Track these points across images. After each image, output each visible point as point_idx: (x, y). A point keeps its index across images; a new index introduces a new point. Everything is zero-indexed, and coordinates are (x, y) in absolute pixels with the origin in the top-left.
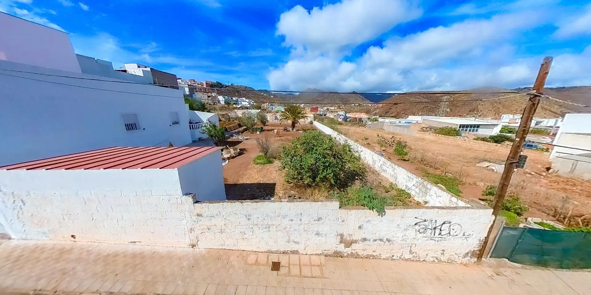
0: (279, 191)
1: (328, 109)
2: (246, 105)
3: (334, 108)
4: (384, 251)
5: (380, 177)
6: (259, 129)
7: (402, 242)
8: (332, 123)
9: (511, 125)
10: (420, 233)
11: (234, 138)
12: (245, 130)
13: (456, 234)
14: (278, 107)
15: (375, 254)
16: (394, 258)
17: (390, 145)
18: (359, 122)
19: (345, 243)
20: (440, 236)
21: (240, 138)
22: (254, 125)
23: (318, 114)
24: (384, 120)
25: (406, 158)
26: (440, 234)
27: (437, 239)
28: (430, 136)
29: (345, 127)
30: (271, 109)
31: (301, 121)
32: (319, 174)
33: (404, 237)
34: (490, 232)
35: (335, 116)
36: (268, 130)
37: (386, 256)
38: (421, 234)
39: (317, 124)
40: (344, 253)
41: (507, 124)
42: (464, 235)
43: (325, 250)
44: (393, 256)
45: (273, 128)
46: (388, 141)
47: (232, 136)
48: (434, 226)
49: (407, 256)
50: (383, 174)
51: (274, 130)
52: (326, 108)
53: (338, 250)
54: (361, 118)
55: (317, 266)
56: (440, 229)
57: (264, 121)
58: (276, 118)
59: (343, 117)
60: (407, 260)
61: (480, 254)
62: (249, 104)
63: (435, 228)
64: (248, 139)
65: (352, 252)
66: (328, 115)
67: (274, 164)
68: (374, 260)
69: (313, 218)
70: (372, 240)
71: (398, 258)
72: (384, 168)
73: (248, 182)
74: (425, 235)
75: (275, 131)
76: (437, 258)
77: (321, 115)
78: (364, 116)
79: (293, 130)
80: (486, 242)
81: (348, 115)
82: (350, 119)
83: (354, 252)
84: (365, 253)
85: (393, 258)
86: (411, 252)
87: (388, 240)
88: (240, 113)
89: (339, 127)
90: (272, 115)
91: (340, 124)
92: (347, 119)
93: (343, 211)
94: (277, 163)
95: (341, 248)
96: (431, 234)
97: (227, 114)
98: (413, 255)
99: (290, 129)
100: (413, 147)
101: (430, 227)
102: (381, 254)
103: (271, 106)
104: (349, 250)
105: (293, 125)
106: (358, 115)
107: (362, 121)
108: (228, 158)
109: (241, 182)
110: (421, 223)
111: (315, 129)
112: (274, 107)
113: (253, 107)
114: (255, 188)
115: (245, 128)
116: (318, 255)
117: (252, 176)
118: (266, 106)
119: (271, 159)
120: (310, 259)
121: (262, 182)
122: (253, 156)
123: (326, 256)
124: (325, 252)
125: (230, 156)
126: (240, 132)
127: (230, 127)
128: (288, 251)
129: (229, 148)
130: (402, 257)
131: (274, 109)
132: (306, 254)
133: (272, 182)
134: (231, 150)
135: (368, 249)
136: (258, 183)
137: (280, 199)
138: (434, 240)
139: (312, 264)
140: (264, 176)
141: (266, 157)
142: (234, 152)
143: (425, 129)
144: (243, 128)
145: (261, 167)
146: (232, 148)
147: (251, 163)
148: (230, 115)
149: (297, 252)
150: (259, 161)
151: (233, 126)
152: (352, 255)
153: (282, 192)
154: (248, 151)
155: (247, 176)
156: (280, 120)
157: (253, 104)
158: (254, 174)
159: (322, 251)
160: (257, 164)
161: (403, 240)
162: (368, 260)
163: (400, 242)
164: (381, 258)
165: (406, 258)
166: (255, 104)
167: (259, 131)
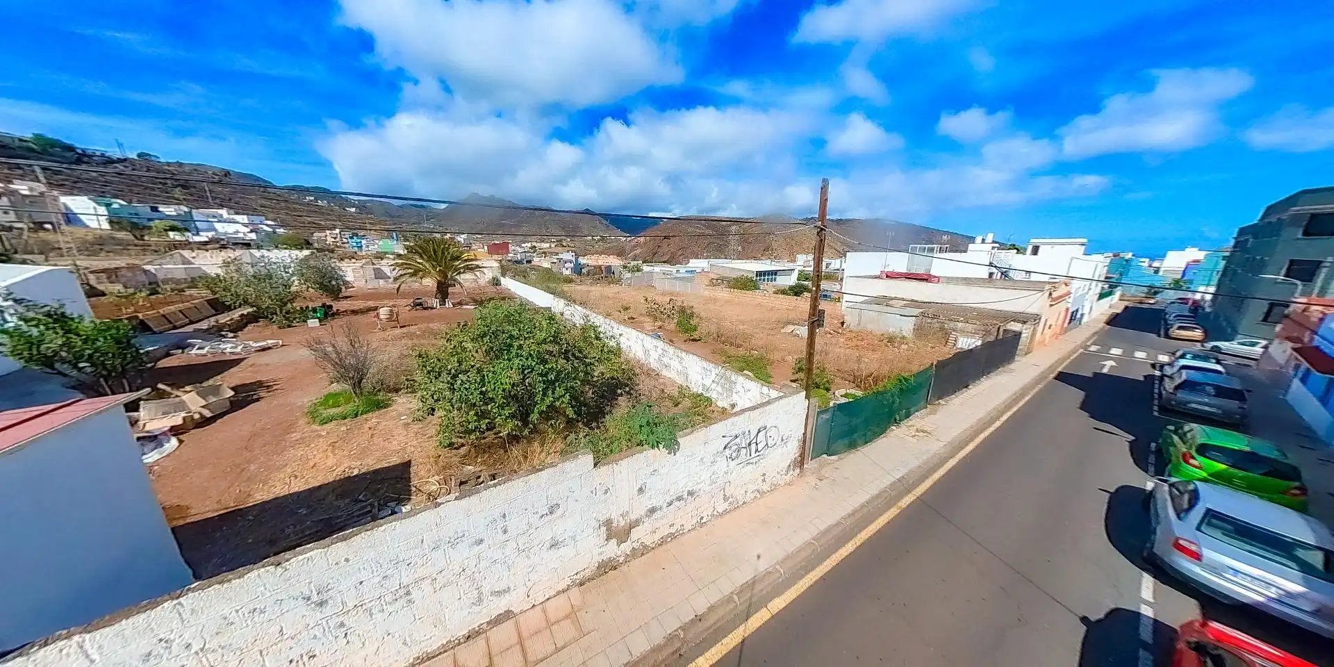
0: (425, 478)
1: (535, 247)
2: (241, 235)
3: (548, 245)
4: (684, 517)
5: (662, 381)
6: (314, 310)
7: (710, 487)
8: (548, 280)
10: (734, 459)
11: (194, 351)
12: (253, 319)
13: (775, 441)
14: (381, 243)
15: (673, 530)
16: (704, 520)
17: (669, 316)
18: (606, 275)
19: (616, 536)
20: (757, 454)
21: (229, 347)
22: (292, 301)
23: (509, 261)
24: (651, 268)
25: (697, 335)
26: (757, 450)
27: (754, 461)
28: (723, 293)
29: (579, 288)
30: (356, 249)
31: (466, 278)
32: (536, 403)
33: (713, 477)
34: (806, 426)
35: (553, 263)
36: (354, 312)
37: (692, 523)
38: (734, 461)
39: (509, 284)
40: (618, 559)
41: (801, 268)
42: (782, 440)
43: (577, 574)
44: (702, 518)
45: (371, 303)
46: (665, 309)
47: (183, 346)
48: (748, 442)
49: (722, 507)
50: (665, 373)
51: (376, 308)
52: (529, 245)
53: (605, 558)
54: (610, 266)
55: (562, 620)
56: (756, 443)
57: (332, 286)
58: (379, 275)
59: (572, 265)
60: (721, 515)
61: (800, 462)
62: (252, 231)
63: (750, 444)
64: (270, 348)
65: (633, 548)
66: (536, 260)
67: (394, 407)
68: (675, 542)
69: (537, 513)
70: (665, 506)
71: (710, 517)
72: (665, 360)
73: (298, 486)
74: (739, 461)
75: (383, 311)
76: (758, 491)
77: (517, 262)
78: (614, 262)
79: (443, 303)
80: (804, 442)
81: (582, 261)
82: (590, 268)
83: (636, 545)
84: (657, 537)
85: (702, 521)
86: (726, 499)
87: (691, 493)
88: (211, 263)
89: (566, 287)
90: (360, 268)
91: (571, 281)
92: (581, 269)
93: (605, 469)
94: (405, 404)
95: (613, 550)
96: (746, 455)
97: (131, 268)
98: (729, 502)
99: (435, 302)
100: (703, 314)
101: (744, 445)
102: (683, 525)
103: (351, 238)
104: (626, 547)
105: (443, 291)
106: (602, 261)
107: (613, 273)
108: (175, 432)
109: (261, 495)
110: (732, 442)
111: (507, 297)
112: (364, 242)
113: (275, 242)
114: (331, 497)
115: (245, 312)
116: (563, 591)
117: (312, 464)
118: (333, 240)
119: (381, 396)
120: (544, 611)
121: (356, 472)
122: (306, 400)
123: (581, 584)
124: (578, 577)
125: (184, 419)
126: (224, 327)
127: (164, 316)
128: (482, 625)
129: (171, 394)
130: (715, 513)
131: (364, 246)
132: (534, 606)
133: (395, 460)
134: (185, 397)
135: (660, 526)
136: (340, 480)
137: (433, 500)
138: (752, 463)
139: (553, 620)
140: (364, 452)
141: (361, 393)
142: (204, 403)
143: (715, 282)
144: (236, 315)
145: (344, 428)
146: (188, 388)
147: (301, 422)
148: (153, 271)
149: (507, 615)
150: (333, 411)
151: (180, 311)
152: (634, 554)
153: (437, 478)
154: (275, 387)
155: (289, 470)
156: (396, 279)
157: (274, 232)
158: (317, 457)
159: (572, 578)
160: (326, 423)
161: (712, 483)
162: (664, 547)
163: (708, 488)
164: (684, 531)
165: (720, 511)
166: (282, 230)
167: (318, 318)
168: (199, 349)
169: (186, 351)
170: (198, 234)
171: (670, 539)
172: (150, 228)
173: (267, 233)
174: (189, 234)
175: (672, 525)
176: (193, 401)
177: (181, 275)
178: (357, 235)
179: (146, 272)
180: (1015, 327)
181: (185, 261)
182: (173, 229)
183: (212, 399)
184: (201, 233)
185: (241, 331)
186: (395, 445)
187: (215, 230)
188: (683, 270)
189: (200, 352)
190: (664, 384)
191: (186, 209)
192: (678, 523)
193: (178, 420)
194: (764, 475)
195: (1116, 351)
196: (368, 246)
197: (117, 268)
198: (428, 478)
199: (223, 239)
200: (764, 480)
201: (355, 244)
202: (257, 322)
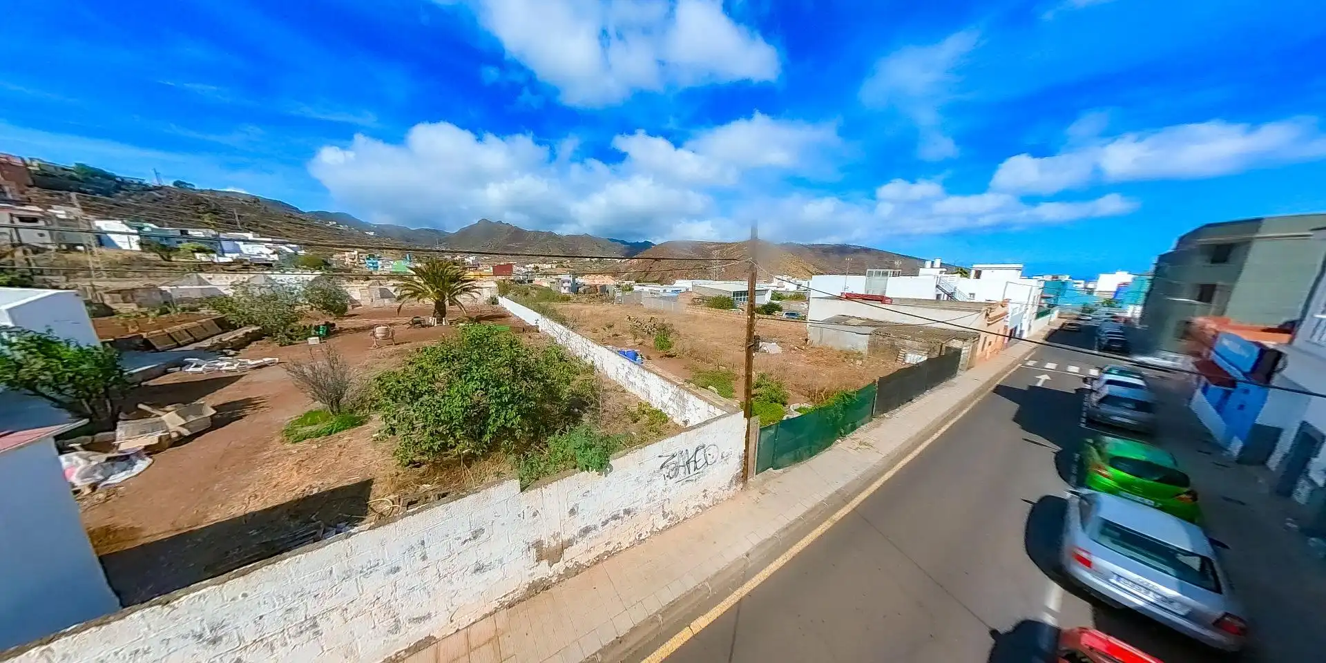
0: (382, 499)
1: (537, 268)
2: (264, 256)
3: (550, 266)
4: (623, 535)
5: (627, 397)
6: (317, 328)
7: (648, 505)
8: (544, 301)
9: (779, 289)
10: (671, 478)
11: (191, 369)
12: (257, 337)
13: (714, 459)
14: (395, 264)
15: (610, 548)
16: (643, 537)
17: (649, 333)
18: (600, 293)
19: (548, 557)
20: (697, 471)
21: (225, 365)
22: (295, 320)
23: (512, 280)
24: (641, 288)
25: (672, 351)
26: (695, 468)
27: (693, 478)
28: (701, 312)
29: (574, 306)
30: (372, 269)
31: (464, 298)
32: (489, 424)
33: (650, 495)
34: (747, 443)
35: (551, 283)
36: (357, 330)
37: (630, 540)
38: (672, 480)
39: (506, 303)
40: (550, 579)
41: (775, 288)
42: (722, 457)
43: (505, 596)
44: (640, 535)
45: (374, 321)
46: (646, 327)
47: (182, 365)
48: (686, 460)
49: (662, 523)
50: (630, 389)
51: (374, 327)
52: (532, 266)
53: (535, 579)
54: (605, 285)
55: (483, 645)
56: (695, 461)
57: (336, 305)
58: (385, 294)
59: (570, 285)
60: (661, 531)
61: (743, 477)
62: (274, 253)
63: (688, 463)
64: (266, 366)
65: (567, 568)
66: (537, 280)
67: (370, 424)
68: (611, 560)
69: (459, 538)
70: (600, 525)
71: (649, 534)
72: (632, 379)
73: (254, 509)
74: (677, 479)
75: (379, 330)
76: (699, 506)
77: (521, 282)
78: (609, 281)
79: (440, 321)
80: (746, 457)
81: (579, 280)
82: (585, 287)
83: (570, 565)
84: (592, 556)
85: (641, 538)
86: (665, 515)
87: (627, 512)
88: (224, 283)
89: (558, 306)
90: (368, 287)
91: (566, 299)
92: (578, 288)
93: (531, 493)
94: (377, 422)
95: (544, 570)
96: (685, 473)
97: (149, 289)
98: (669, 518)
99: (432, 320)
100: (681, 332)
101: (681, 464)
102: (620, 543)
103: (368, 259)
104: (559, 567)
105: (440, 310)
106: (598, 281)
107: (607, 292)
108: (150, 451)
109: (217, 517)
110: (669, 462)
111: (502, 316)
112: (380, 262)
113: (292, 262)
114: (285, 518)
115: (250, 330)
116: (491, 614)
117: (274, 483)
118: (351, 261)
119: (357, 414)
120: (467, 636)
121: (315, 491)
122: (286, 418)
123: (510, 606)
124: (506, 599)
125: (160, 438)
126: (227, 345)
127: (169, 334)
128: (400, 652)
129: (153, 414)
130: (655, 530)
131: (380, 267)
132: (458, 630)
133: (356, 479)
134: (165, 417)
135: (597, 545)
136: (298, 500)
137: (384, 519)
138: (692, 481)
139: (474, 645)
140: (328, 470)
141: (339, 411)
142: (183, 422)
143: (697, 302)
144: (240, 333)
145: (315, 447)
146: (169, 408)
147: (277, 440)
148: (169, 291)
149: (429, 641)
150: (308, 429)
151: (186, 330)
152: (569, 573)
153: (392, 497)
154: (261, 405)
155: (251, 490)
156: (399, 298)
157: (296, 254)
158: (282, 476)
159: (500, 600)
160: (299, 441)
161: (650, 500)
162: (600, 565)
163: (645, 507)
164: (622, 549)
165: (660, 528)
166: (303, 252)
167: (319, 336)
168: (196, 366)
169: (183, 368)
170: (223, 256)
171: (606, 557)
172: (179, 249)
173: (289, 255)
174: (215, 256)
175: (609, 543)
176: (172, 420)
177: (195, 295)
178: (373, 256)
179: (161, 292)
180: (956, 344)
181: (201, 282)
182: (200, 250)
183: (192, 418)
184: (226, 255)
185: (244, 348)
186: (359, 464)
187: (241, 252)
188: (669, 290)
189: (196, 370)
190: (629, 401)
191: (214, 233)
192: (615, 540)
193: (153, 439)
194: (705, 491)
195: (1051, 366)
196: (383, 267)
197: (133, 289)
198: (384, 497)
199: (246, 260)
200: (705, 496)
201: (371, 265)
202: (261, 339)
